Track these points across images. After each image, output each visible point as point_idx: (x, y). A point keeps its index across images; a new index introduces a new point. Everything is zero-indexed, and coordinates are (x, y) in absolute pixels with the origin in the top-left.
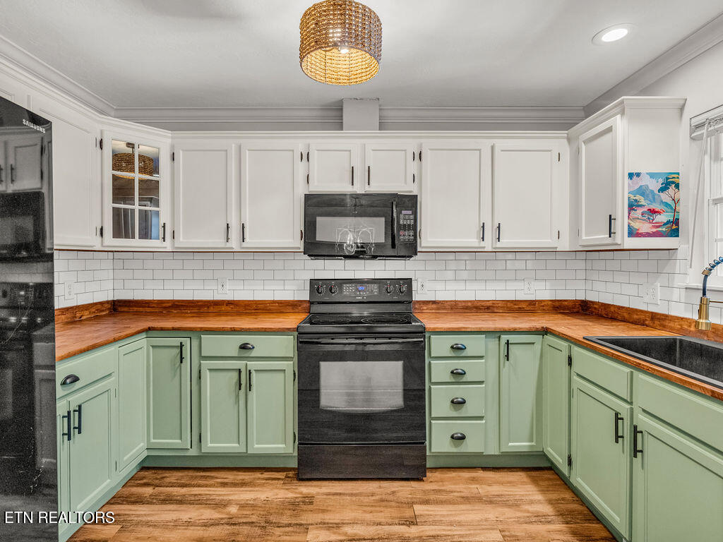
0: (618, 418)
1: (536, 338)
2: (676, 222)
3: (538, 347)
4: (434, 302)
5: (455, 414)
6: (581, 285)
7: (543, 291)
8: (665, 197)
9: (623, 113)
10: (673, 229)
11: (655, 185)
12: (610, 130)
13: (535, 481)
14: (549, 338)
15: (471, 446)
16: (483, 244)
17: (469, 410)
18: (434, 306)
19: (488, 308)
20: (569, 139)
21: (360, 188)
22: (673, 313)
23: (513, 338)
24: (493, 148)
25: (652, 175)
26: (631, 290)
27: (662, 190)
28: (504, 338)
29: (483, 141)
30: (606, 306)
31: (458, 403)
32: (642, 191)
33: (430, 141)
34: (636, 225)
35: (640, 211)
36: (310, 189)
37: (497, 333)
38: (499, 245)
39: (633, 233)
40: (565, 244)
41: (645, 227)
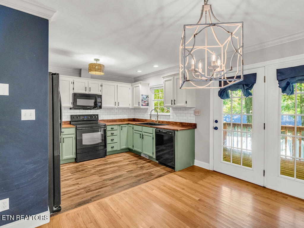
0: (140, 134)
1: (127, 125)
2: (148, 103)
3: (127, 127)
4: (103, 120)
5: (112, 142)
6: (133, 115)
7: (126, 117)
8: (147, 99)
9: (141, 84)
10: (148, 105)
11: (145, 97)
12: (139, 86)
13: (127, 153)
14: (129, 125)
15: (115, 149)
16: (115, 106)
17: (114, 141)
18: (103, 121)
19: (115, 121)
20: (131, 85)
21: (87, 92)
22: (148, 119)
23: (123, 126)
24: (117, 85)
25: (145, 95)
26: (142, 115)
27: (146, 98)
28: (121, 126)
29: (115, 84)
30: (138, 119)
31: (112, 140)
32: (143, 98)
33: (104, 83)
34: (143, 104)
35: (143, 101)
36: (74, 92)
37: (120, 125)
38: (118, 107)
39: (142, 105)
40: (131, 107)
41: (144, 104)
